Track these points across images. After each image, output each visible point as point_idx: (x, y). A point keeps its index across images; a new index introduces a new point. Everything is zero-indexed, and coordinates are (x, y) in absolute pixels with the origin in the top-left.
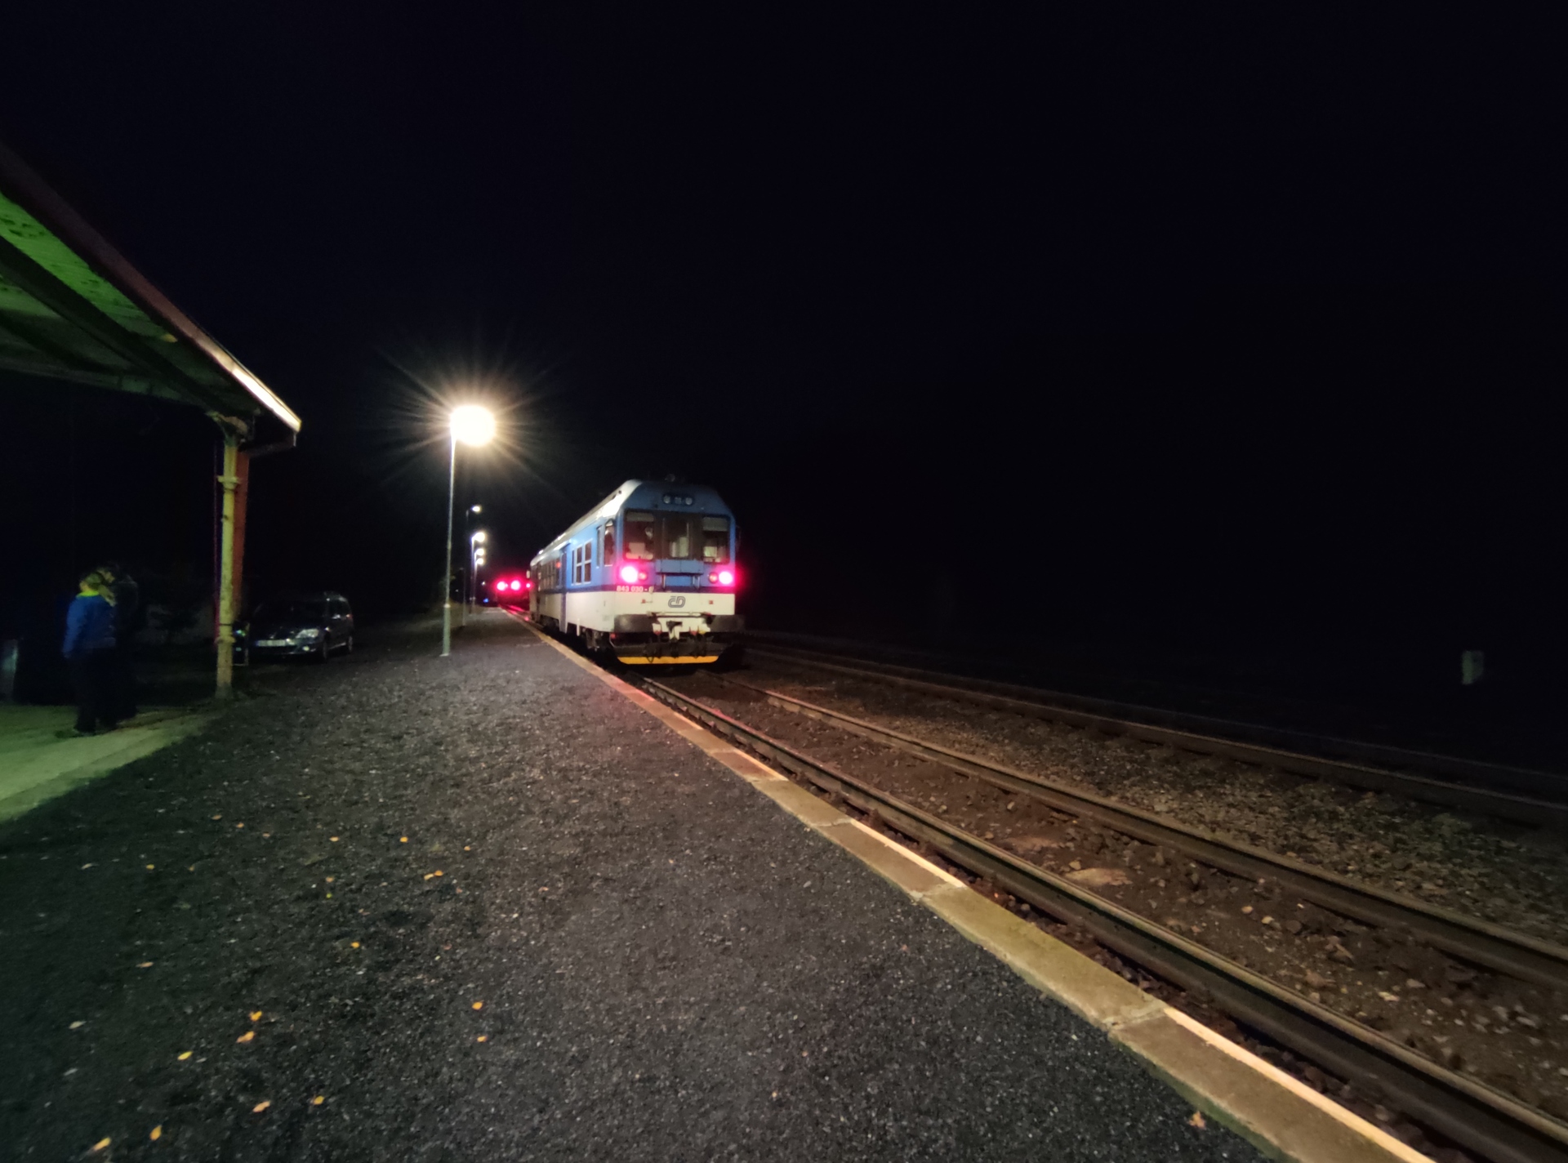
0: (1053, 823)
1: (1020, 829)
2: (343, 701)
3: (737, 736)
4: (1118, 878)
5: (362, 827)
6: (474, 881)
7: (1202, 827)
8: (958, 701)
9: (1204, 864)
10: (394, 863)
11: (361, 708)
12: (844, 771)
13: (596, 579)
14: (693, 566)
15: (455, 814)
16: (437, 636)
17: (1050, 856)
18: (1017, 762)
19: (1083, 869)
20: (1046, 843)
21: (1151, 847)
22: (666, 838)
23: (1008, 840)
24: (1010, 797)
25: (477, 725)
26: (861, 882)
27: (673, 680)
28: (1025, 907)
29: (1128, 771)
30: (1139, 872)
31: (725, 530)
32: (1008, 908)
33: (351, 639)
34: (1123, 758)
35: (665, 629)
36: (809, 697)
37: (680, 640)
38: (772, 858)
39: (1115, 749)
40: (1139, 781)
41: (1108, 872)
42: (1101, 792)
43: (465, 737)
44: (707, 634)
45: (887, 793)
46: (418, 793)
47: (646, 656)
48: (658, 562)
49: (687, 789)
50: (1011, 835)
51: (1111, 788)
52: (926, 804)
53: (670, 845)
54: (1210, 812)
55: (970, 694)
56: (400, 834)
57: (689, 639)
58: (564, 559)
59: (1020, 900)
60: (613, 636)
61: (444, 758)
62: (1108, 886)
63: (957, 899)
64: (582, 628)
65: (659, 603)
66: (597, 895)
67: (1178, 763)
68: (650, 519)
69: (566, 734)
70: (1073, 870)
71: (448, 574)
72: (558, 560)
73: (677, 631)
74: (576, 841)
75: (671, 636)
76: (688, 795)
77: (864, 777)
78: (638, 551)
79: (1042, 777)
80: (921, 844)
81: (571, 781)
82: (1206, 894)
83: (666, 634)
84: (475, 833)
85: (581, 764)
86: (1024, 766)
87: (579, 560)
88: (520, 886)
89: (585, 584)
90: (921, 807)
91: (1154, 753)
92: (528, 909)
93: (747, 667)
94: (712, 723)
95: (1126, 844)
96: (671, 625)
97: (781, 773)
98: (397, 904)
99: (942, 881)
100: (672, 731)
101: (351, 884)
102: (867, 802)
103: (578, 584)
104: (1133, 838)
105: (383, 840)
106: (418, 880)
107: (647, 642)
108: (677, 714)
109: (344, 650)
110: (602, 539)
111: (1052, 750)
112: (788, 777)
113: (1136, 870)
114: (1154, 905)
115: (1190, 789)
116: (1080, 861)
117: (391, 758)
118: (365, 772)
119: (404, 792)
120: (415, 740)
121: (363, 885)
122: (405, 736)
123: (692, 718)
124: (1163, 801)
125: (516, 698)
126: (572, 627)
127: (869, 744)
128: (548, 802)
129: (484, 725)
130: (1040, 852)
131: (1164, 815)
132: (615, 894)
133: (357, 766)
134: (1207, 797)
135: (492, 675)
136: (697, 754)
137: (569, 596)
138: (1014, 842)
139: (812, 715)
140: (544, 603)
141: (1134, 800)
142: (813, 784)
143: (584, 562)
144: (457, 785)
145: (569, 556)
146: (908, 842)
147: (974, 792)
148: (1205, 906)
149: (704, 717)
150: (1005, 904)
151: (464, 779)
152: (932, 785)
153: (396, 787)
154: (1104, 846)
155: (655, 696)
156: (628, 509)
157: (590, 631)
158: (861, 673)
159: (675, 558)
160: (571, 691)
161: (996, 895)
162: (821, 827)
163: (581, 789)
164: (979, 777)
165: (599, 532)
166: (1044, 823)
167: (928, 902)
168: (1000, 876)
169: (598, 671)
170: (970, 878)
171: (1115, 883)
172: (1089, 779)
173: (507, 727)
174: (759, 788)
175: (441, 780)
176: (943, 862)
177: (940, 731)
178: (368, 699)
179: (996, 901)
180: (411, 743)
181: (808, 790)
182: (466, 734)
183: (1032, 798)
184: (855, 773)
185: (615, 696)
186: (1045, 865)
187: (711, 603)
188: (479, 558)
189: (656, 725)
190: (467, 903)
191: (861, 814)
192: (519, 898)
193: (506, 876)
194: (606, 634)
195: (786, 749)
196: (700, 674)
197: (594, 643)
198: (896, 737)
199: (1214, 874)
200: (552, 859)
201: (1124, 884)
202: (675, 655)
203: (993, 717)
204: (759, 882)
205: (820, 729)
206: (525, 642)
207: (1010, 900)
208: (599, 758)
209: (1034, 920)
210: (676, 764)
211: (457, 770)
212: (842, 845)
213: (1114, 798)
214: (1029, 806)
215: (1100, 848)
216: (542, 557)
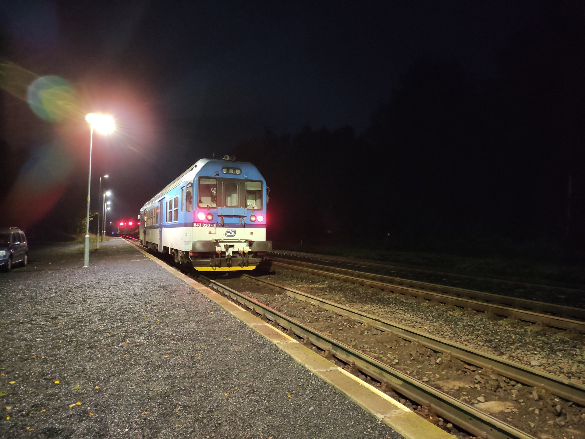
0: (466, 372)
1: (444, 375)
2: (20, 296)
3: (267, 315)
4: (508, 407)
5: (30, 374)
6: (101, 408)
7: (562, 375)
8: (403, 294)
9: (564, 400)
10: (50, 397)
11: (32, 300)
12: (333, 337)
13: (181, 219)
14: (241, 211)
15: (89, 366)
16: (81, 254)
17: (465, 393)
18: (442, 333)
19: (486, 401)
20: (462, 385)
21: (531, 388)
22: (223, 379)
23: (438, 382)
24: (438, 355)
25: (105, 310)
26: (345, 408)
27: (228, 281)
28: (450, 425)
29: (513, 340)
30: (522, 404)
31: (260, 189)
32: (438, 425)
33: (26, 257)
34: (510, 332)
35: (224, 250)
36: (311, 291)
37: (232, 257)
38: (289, 392)
39: (504, 325)
40: (520, 346)
41: (502, 403)
42: (496, 353)
43: (96, 318)
44: (249, 253)
45: (360, 351)
46: (66, 353)
47: (212, 266)
48: (219, 208)
49: (236, 348)
50: (439, 379)
51: (503, 350)
52: (385, 359)
53: (225, 384)
54: (567, 366)
55: (411, 290)
56: (55, 378)
57: (238, 255)
58: (161, 206)
59: (446, 421)
60: (191, 254)
61: (84, 330)
62: (502, 412)
63: (406, 419)
64: (172, 249)
65: (220, 233)
66: (178, 416)
67: (545, 335)
68: (214, 182)
69: (161, 315)
70: (480, 402)
71: (88, 216)
72: (157, 208)
73: (231, 250)
74: (166, 382)
75: (227, 254)
76: (237, 352)
77: (345, 341)
78: (207, 201)
79: (458, 343)
80: (382, 383)
81: (164, 344)
82: (566, 419)
83: (224, 253)
84: (102, 378)
85: (170, 333)
86: (446, 335)
87: (171, 208)
88: (130, 411)
89: (173, 222)
90: (382, 361)
91: (530, 328)
92: (135, 426)
93: (274, 273)
94: (252, 308)
95: (513, 386)
96: (227, 247)
97: (295, 338)
98: (52, 423)
99: (396, 408)
100: (227, 312)
101: (23, 411)
102: (348, 356)
103: (169, 223)
104: (518, 382)
105: (44, 382)
106: (65, 408)
107: (212, 257)
108: (230, 302)
109: (21, 264)
110: (185, 194)
111: (464, 326)
112: (299, 341)
113: (520, 403)
114: (532, 425)
115: (553, 351)
116: (485, 397)
117: (50, 331)
118: (33, 340)
119: (58, 352)
120: (65, 319)
121: (30, 411)
122: (59, 317)
123: (240, 304)
124: (537, 359)
125: (131, 292)
126: (166, 248)
127: (349, 321)
128: (149, 357)
129: (109, 309)
130: (458, 390)
131: (537, 367)
132: (190, 416)
133: (28, 336)
134: (564, 356)
135: (115, 278)
136: (243, 327)
137: (165, 230)
138: (441, 383)
139: (313, 302)
140: (149, 234)
141: (517, 358)
142: (315, 346)
143: (173, 209)
144: (91, 348)
145: (165, 205)
146: (374, 383)
147: (415, 351)
148: (566, 426)
149: (247, 304)
150: (436, 423)
151: (96, 344)
152: (389, 347)
153: (53, 349)
154: (499, 387)
155: (217, 291)
156: (200, 177)
157: (177, 251)
158: (343, 276)
159: (229, 207)
160: (165, 288)
161: (431, 418)
162: (320, 372)
163: (170, 349)
164: (418, 342)
165: (182, 190)
166: (460, 372)
167: (388, 421)
168: (433, 405)
169: (182, 276)
170: (414, 406)
171: (507, 411)
172: (488, 344)
173: (123, 311)
174: (281, 347)
175: (81, 345)
176: (396, 395)
177: (393, 313)
178: (36, 294)
179: (431, 421)
180: (62, 321)
181: (311, 349)
182: (98, 315)
183: (452, 356)
184: (340, 339)
185: (192, 291)
186: (461, 399)
187: (252, 233)
188: (108, 207)
189: (217, 309)
190: (96, 422)
191: (345, 364)
192: (129, 418)
193: (121, 405)
194: (187, 253)
195: (298, 323)
196: (245, 277)
197: (180, 259)
198: (365, 316)
199: (571, 406)
200: (151, 393)
201: (512, 411)
202: (229, 266)
203: (426, 304)
204: (282, 407)
205: (319, 311)
206: (136, 258)
207: (440, 421)
208: (181, 329)
209: (454, 433)
210: (230, 332)
211: (92, 338)
212: (333, 384)
213: (505, 357)
214: (451, 361)
215: (497, 389)
216: (148, 206)
